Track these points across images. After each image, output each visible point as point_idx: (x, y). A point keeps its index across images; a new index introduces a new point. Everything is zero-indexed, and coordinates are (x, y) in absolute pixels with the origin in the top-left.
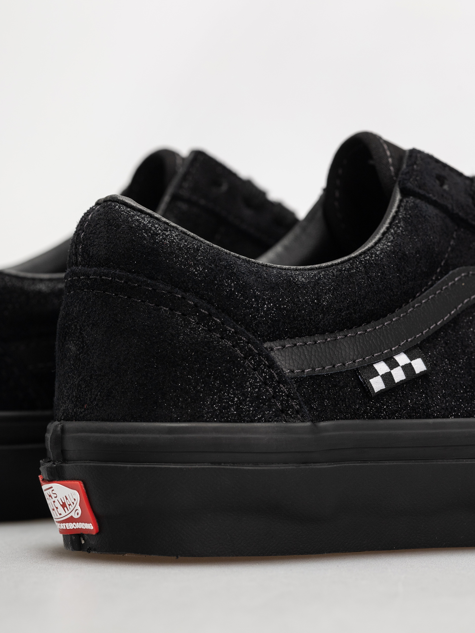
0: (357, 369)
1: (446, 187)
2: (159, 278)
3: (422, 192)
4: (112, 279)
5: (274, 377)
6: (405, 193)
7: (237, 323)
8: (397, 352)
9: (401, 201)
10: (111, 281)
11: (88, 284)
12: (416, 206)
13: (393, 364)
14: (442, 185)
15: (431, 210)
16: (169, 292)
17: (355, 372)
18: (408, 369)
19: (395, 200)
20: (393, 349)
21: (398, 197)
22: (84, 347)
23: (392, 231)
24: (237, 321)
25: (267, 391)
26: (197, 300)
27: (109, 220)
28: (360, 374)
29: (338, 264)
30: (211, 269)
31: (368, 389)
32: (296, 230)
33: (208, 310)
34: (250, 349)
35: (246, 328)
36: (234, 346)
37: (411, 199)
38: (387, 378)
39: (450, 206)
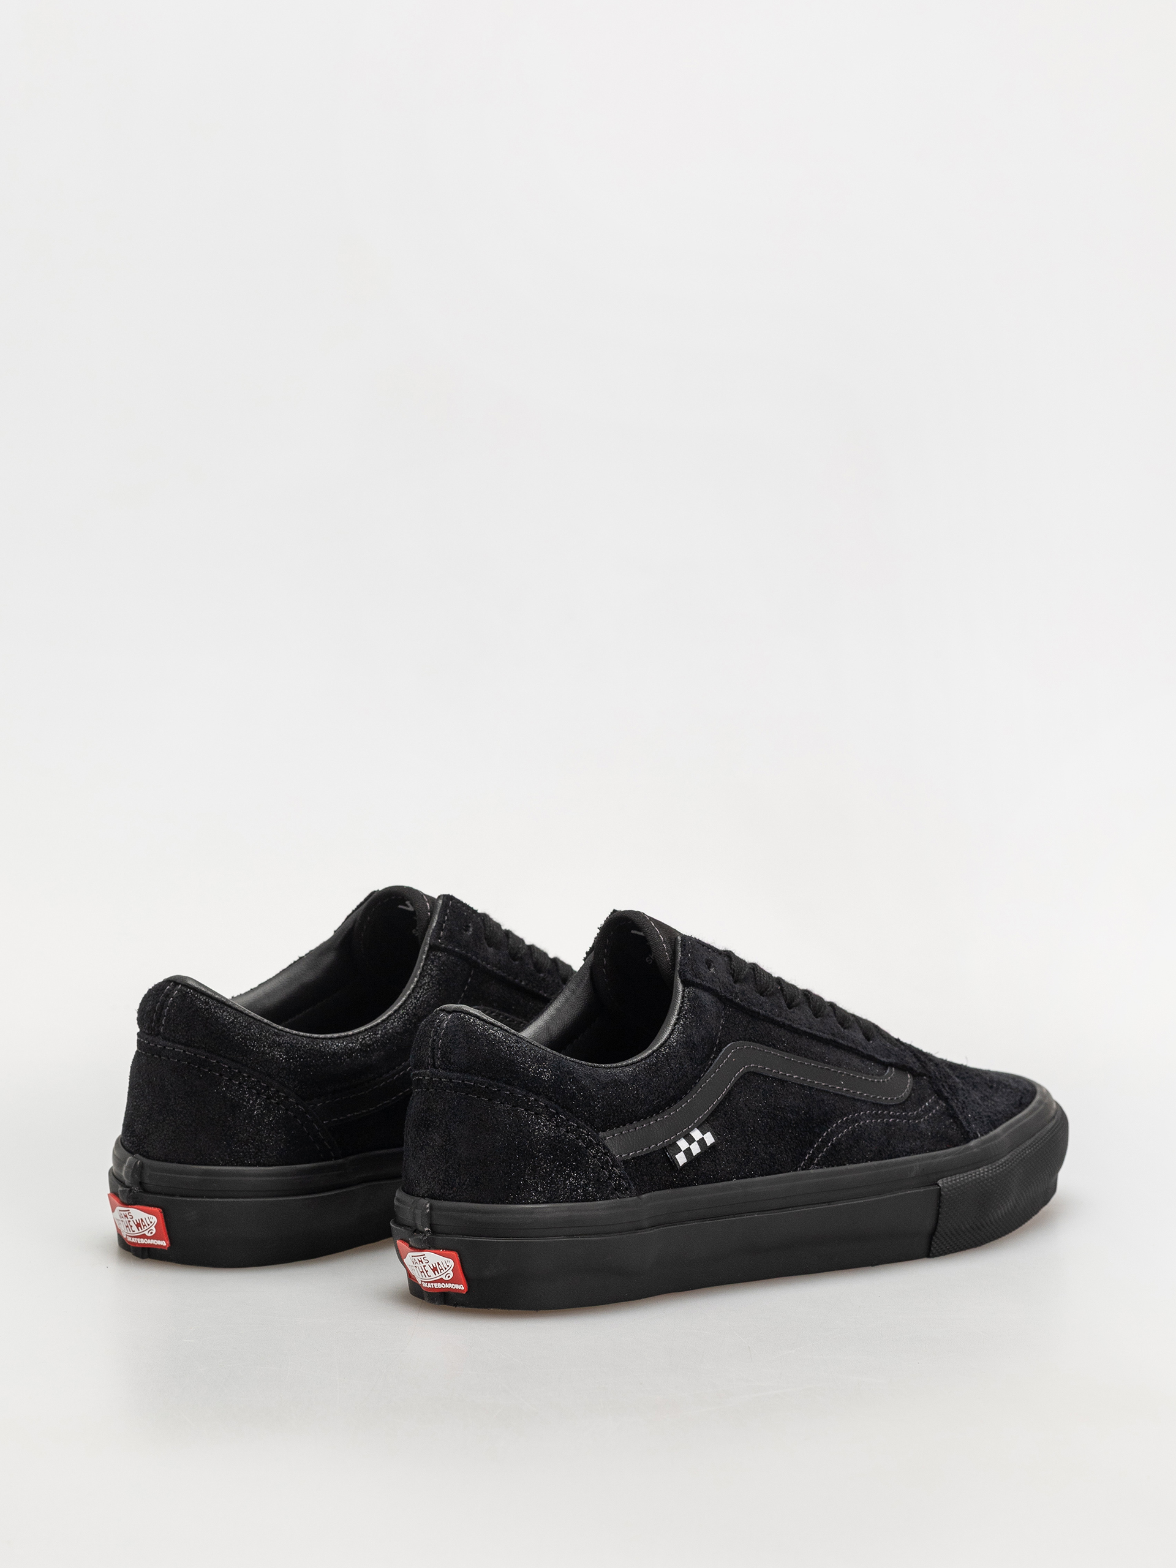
0: (665, 1147)
1: (712, 970)
2: (516, 1084)
3: (698, 981)
4: (474, 1084)
5: (609, 1162)
6: (686, 983)
7: (578, 1119)
8: (692, 1129)
9: (684, 991)
10: (474, 1086)
11: (451, 1087)
12: (696, 997)
13: (691, 1140)
14: (709, 968)
15: (706, 998)
16: (525, 1096)
17: (664, 1150)
18: (702, 1142)
19: (677, 992)
20: (690, 1127)
21: (680, 987)
22: (450, 1139)
23: (682, 1022)
24: (578, 1118)
25: (604, 1174)
26: (547, 1102)
27: (467, 1033)
28: (667, 1151)
29: (645, 1058)
30: (557, 1075)
31: (674, 1163)
32: (571, 985)
33: (555, 1109)
34: (590, 1140)
35: (585, 1123)
36: (577, 1139)
37: (692, 989)
38: (688, 1152)
39: (718, 989)
